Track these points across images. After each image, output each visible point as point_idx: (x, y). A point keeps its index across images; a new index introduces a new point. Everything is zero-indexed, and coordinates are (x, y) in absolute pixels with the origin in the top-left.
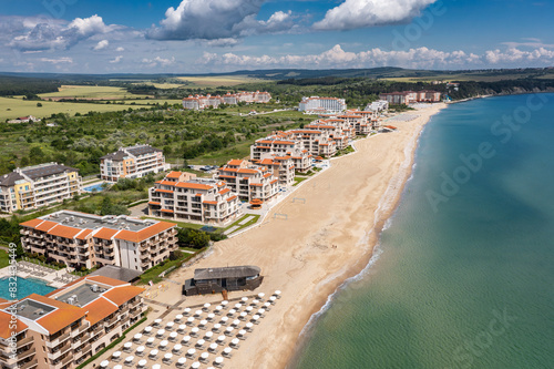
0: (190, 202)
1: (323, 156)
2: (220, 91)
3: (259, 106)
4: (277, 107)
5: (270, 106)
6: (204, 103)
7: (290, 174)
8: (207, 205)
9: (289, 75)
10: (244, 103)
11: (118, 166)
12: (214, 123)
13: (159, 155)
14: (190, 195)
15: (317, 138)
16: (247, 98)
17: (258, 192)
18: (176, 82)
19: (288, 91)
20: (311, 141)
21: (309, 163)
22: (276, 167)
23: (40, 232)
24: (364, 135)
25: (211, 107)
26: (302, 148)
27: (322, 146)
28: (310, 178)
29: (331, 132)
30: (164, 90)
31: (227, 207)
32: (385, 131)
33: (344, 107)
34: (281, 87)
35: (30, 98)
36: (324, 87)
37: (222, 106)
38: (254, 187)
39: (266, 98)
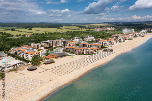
0: (101, 43)
1: (126, 40)
2: (101, 27)
3: (111, 31)
4: (116, 31)
5: (115, 31)
6: (98, 30)
7: (118, 41)
8: (104, 43)
9: (120, 23)
10: (108, 30)
11: (87, 39)
12: (101, 34)
13: (94, 38)
14: (102, 42)
15: (124, 36)
16: (109, 29)
17: (112, 43)
18: (89, 25)
19: (119, 27)
20: (123, 37)
21: (122, 40)
22: (116, 40)
23: (82, 44)
24: (137, 37)
25: (100, 31)
26: (121, 37)
27: (126, 38)
28: (122, 43)
29: (128, 35)
30: (87, 27)
31: (107, 44)
32: (142, 36)
33: (134, 31)
34: (118, 26)
35: (59, 28)
36: (129, 27)
37: (103, 31)
38: (112, 42)
39: (114, 29)
